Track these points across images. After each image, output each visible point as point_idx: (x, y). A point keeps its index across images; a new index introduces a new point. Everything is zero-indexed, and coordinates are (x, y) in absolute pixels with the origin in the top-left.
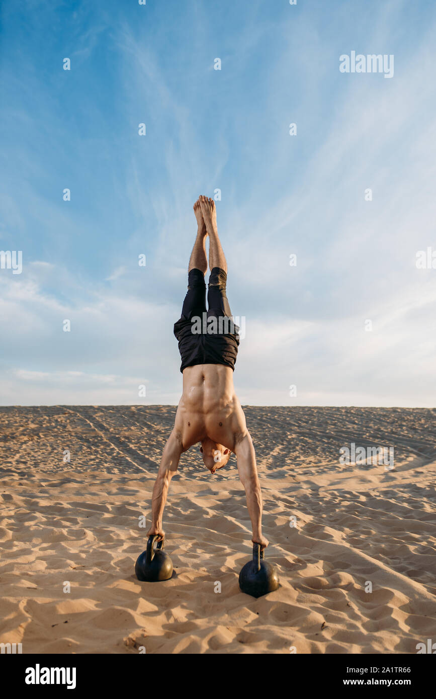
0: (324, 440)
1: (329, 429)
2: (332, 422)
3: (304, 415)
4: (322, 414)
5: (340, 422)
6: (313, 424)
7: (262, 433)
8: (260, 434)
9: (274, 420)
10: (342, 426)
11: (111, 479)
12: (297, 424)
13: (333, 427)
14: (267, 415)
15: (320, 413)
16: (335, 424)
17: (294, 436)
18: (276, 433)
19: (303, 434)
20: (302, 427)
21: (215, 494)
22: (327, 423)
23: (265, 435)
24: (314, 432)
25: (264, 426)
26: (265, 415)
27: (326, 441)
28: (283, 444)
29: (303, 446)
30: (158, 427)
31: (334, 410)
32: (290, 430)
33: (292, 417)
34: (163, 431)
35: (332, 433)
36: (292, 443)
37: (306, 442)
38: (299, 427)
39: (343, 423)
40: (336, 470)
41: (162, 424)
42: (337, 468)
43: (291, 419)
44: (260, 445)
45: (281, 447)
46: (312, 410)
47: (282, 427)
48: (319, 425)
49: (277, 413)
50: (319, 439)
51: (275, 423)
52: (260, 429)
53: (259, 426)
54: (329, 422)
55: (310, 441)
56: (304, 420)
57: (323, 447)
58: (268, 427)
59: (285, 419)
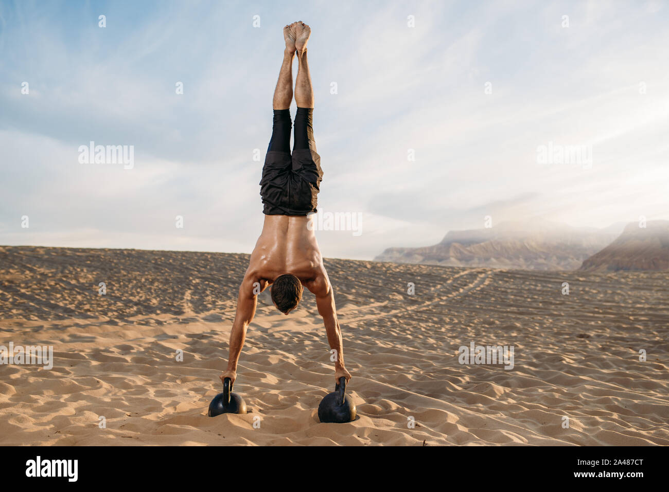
0: (230, 285)
1: (230, 275)
2: (230, 268)
3: (199, 260)
4: (217, 259)
5: (238, 268)
6: (211, 269)
7: (163, 277)
8: (162, 279)
9: (170, 264)
10: (241, 272)
11: (42, 327)
12: (196, 269)
13: (233, 272)
14: (160, 259)
15: (214, 258)
16: (233, 270)
17: (198, 281)
18: (178, 277)
19: (206, 279)
20: (202, 272)
21: (174, 338)
22: (225, 268)
23: (167, 280)
24: (216, 277)
25: (162, 270)
26: (159, 259)
27: (232, 286)
28: (190, 289)
29: (212, 291)
30: (42, 270)
31: (227, 255)
32: (192, 275)
33: (188, 261)
34: (50, 275)
35: (235, 278)
36: (199, 287)
37: (212, 287)
38: (199, 271)
39: (241, 269)
40: (263, 313)
41: (44, 267)
42: (263, 312)
43: (188, 263)
44: (167, 290)
45: (189, 291)
46: (206, 255)
47: (181, 272)
48: (219, 270)
49: (171, 257)
50: (224, 284)
51: (172, 268)
52: (159, 274)
53: (157, 271)
54: (227, 267)
55: (216, 286)
56: (201, 265)
57: (232, 291)
58: (167, 272)
59: (182, 264)
